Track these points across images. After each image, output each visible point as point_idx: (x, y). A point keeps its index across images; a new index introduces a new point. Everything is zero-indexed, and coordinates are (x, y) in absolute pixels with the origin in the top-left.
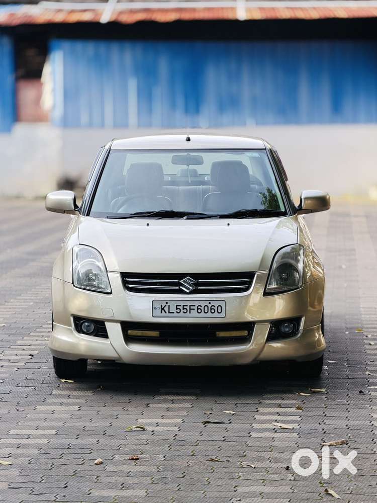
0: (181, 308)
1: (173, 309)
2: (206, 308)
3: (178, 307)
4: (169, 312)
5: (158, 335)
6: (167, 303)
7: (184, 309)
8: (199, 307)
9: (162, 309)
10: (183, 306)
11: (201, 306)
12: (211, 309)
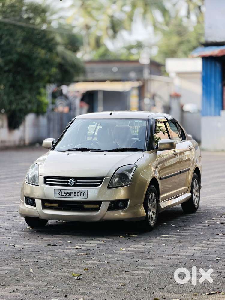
0: (67, 193)
1: (63, 194)
2: (78, 193)
3: (66, 193)
4: (62, 195)
5: (58, 206)
6: (61, 191)
7: (68, 194)
8: (75, 193)
9: (59, 193)
10: (68, 192)
11: (76, 193)
12: (80, 194)
